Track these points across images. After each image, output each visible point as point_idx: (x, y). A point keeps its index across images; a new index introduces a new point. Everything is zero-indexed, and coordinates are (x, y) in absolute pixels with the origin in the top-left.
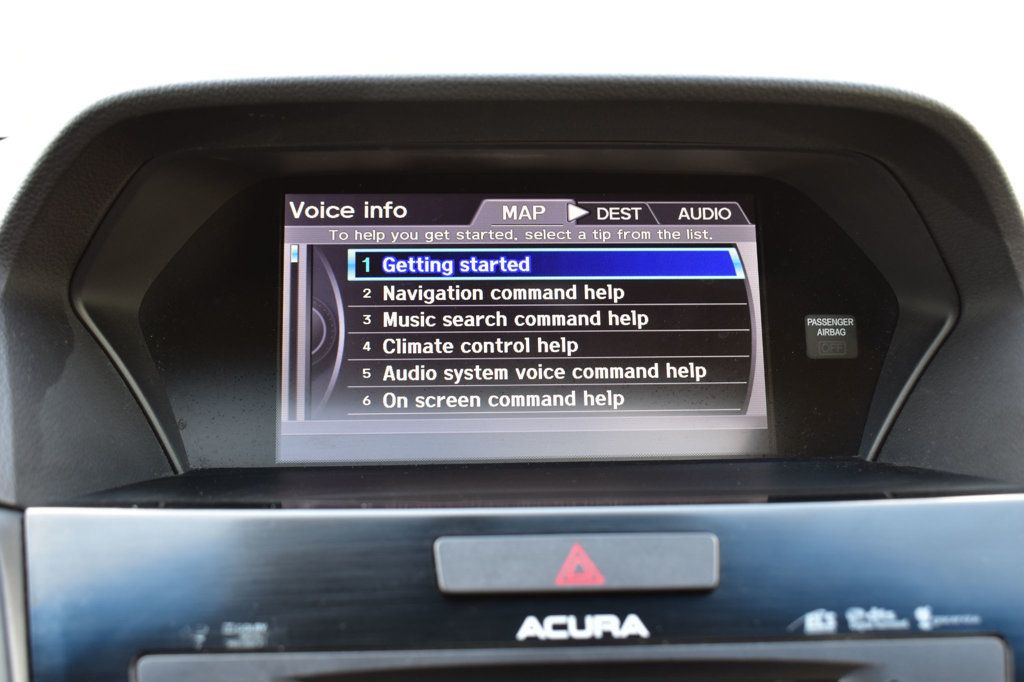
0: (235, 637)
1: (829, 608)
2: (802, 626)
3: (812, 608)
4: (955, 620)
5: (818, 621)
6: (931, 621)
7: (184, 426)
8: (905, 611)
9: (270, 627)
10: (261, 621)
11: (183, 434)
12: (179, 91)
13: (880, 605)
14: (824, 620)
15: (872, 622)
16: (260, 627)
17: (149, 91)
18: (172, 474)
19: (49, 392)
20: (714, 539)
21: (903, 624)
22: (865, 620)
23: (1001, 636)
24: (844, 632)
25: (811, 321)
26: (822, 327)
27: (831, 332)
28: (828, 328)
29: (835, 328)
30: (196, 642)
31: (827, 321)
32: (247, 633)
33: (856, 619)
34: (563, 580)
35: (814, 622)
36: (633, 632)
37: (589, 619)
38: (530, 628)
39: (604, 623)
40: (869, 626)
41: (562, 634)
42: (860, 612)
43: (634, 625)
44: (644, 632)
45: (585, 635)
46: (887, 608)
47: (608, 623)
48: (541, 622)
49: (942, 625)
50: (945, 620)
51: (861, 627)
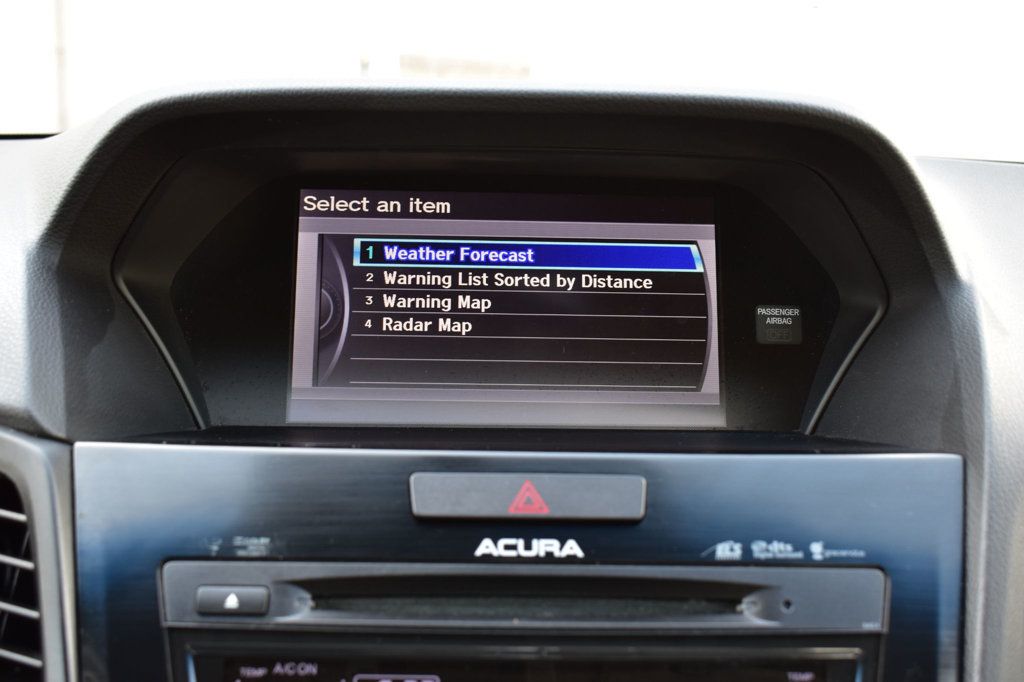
0: (244, 548)
1: (736, 541)
2: (714, 552)
3: (722, 540)
4: (844, 553)
5: (725, 550)
6: (823, 554)
7: (207, 389)
8: (802, 545)
9: (272, 541)
10: (267, 536)
11: (206, 395)
12: (209, 99)
13: (780, 539)
14: (732, 550)
15: (774, 553)
16: (264, 541)
17: (185, 98)
18: (195, 429)
19: (94, 350)
20: (644, 481)
21: (799, 555)
22: (767, 550)
23: (881, 568)
24: (748, 560)
25: (761, 311)
26: (771, 316)
27: (779, 321)
28: (776, 317)
29: (782, 317)
30: (211, 551)
31: (775, 311)
32: (253, 545)
33: (759, 549)
34: (515, 509)
35: (723, 551)
36: (571, 553)
37: (535, 542)
38: (486, 547)
39: (547, 545)
40: (770, 555)
41: (512, 553)
42: (763, 544)
43: (572, 548)
44: (580, 553)
45: (531, 554)
46: (786, 542)
47: (551, 545)
48: (495, 543)
49: (832, 558)
50: (835, 553)
51: (764, 556)
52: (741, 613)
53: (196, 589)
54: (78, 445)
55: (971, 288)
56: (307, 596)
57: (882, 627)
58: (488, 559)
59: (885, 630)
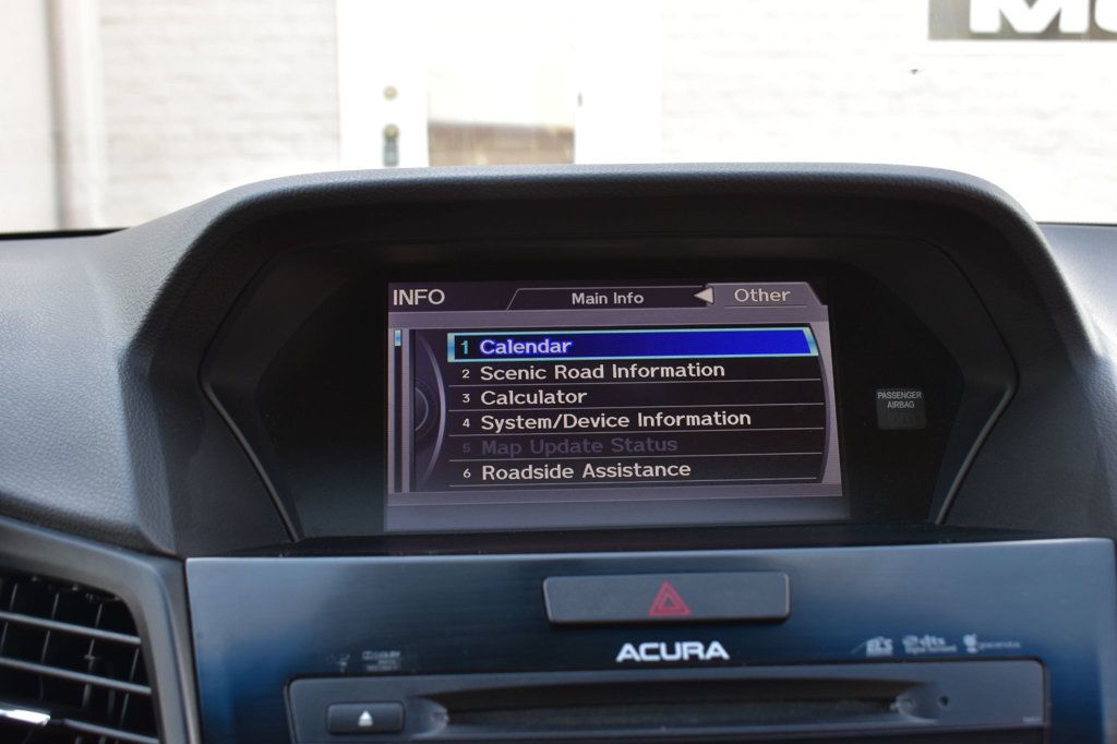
0: (374, 662)
1: (886, 637)
2: (864, 649)
3: (871, 637)
4: (999, 645)
5: (876, 647)
6: (976, 647)
9: (403, 654)
10: (397, 650)
13: (932, 633)
14: (882, 646)
15: (926, 648)
16: (395, 654)
20: (786, 579)
21: (953, 649)
22: (920, 645)
23: (1038, 660)
24: (900, 656)
25: (881, 395)
26: (892, 400)
27: (901, 405)
28: (897, 400)
29: (904, 400)
30: (339, 667)
31: (896, 395)
32: (384, 659)
33: (910, 644)
34: (655, 611)
35: (874, 648)
36: (716, 654)
37: (678, 646)
38: (627, 652)
39: (690, 648)
40: (923, 650)
41: (655, 658)
42: (915, 639)
43: (717, 650)
44: (725, 655)
45: (676, 657)
46: (938, 636)
47: (696, 648)
48: (637, 649)
49: (987, 651)
50: (990, 645)
51: (915, 651)
52: (896, 711)
53: (328, 707)
54: (189, 560)
55: (1107, 363)
56: (442, 710)
57: (1044, 720)
58: (630, 664)
59: (1047, 724)
